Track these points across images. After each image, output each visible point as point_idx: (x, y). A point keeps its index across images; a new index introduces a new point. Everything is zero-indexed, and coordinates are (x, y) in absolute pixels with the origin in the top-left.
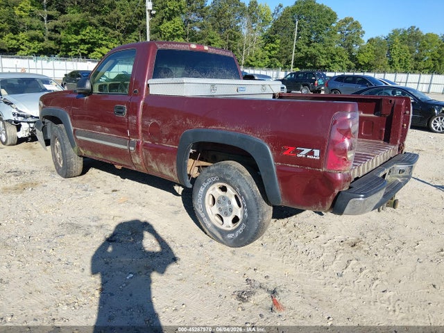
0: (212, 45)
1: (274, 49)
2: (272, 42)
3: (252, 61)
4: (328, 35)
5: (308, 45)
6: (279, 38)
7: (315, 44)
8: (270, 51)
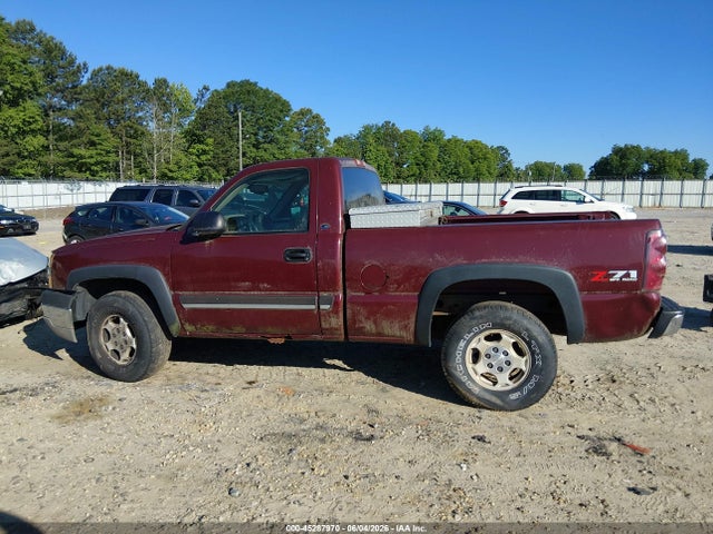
0: (99, 147)
1: (204, 152)
2: (201, 142)
3: (171, 171)
4: (282, 132)
5: (256, 146)
6: (210, 137)
7: (266, 146)
8: (198, 156)
